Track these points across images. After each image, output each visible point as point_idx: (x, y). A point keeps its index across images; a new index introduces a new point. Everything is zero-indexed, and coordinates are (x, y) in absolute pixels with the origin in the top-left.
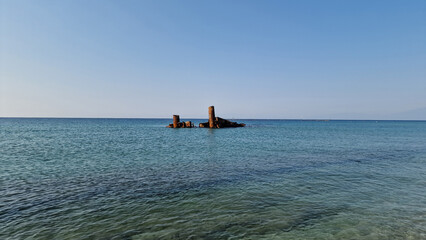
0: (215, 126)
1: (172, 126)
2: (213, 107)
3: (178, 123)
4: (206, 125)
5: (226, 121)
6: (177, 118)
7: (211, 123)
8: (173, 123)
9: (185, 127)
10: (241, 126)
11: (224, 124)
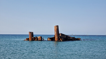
0: (59, 40)
1: (28, 39)
2: (57, 26)
3: (33, 38)
4: (53, 39)
5: (67, 36)
6: (32, 34)
7: (56, 38)
8: (29, 37)
9: (37, 40)
10: (78, 39)
11: (66, 38)
